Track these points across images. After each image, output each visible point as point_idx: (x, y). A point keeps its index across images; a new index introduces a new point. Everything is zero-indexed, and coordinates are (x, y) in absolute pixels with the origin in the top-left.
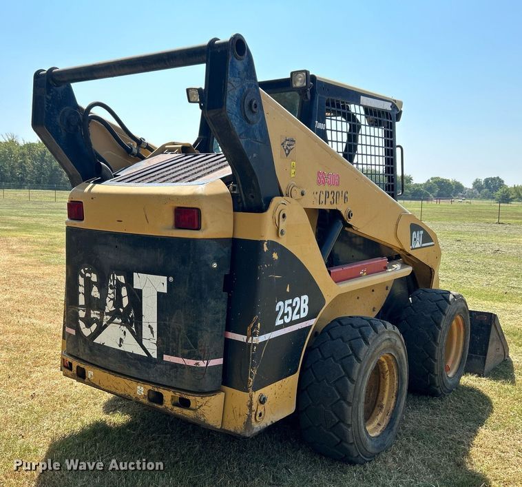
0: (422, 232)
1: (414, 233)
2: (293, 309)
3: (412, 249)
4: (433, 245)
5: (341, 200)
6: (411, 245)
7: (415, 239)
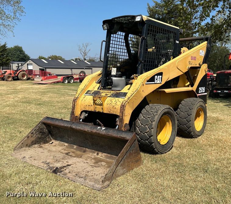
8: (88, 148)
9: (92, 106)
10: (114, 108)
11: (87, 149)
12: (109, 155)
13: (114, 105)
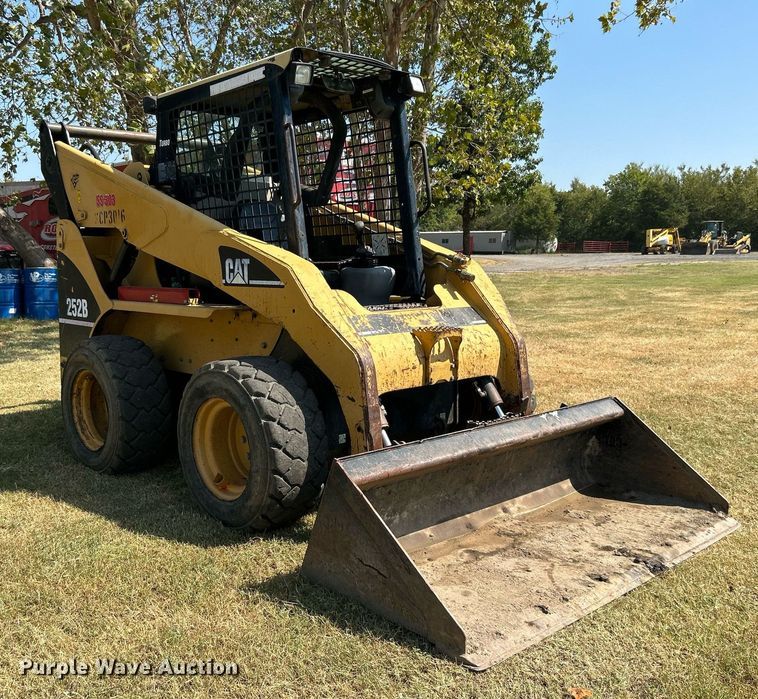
0: (247, 261)
1: (229, 262)
2: (78, 307)
3: (226, 284)
4: (283, 287)
5: (118, 219)
6: (224, 278)
7: (232, 271)
8: (468, 513)
9: (414, 368)
10: (482, 355)
11: (468, 516)
12: (530, 495)
13: (479, 348)
